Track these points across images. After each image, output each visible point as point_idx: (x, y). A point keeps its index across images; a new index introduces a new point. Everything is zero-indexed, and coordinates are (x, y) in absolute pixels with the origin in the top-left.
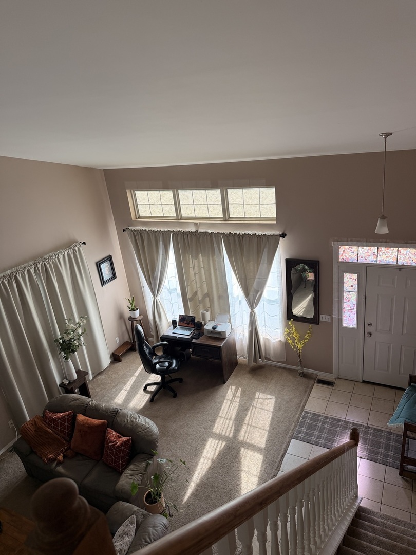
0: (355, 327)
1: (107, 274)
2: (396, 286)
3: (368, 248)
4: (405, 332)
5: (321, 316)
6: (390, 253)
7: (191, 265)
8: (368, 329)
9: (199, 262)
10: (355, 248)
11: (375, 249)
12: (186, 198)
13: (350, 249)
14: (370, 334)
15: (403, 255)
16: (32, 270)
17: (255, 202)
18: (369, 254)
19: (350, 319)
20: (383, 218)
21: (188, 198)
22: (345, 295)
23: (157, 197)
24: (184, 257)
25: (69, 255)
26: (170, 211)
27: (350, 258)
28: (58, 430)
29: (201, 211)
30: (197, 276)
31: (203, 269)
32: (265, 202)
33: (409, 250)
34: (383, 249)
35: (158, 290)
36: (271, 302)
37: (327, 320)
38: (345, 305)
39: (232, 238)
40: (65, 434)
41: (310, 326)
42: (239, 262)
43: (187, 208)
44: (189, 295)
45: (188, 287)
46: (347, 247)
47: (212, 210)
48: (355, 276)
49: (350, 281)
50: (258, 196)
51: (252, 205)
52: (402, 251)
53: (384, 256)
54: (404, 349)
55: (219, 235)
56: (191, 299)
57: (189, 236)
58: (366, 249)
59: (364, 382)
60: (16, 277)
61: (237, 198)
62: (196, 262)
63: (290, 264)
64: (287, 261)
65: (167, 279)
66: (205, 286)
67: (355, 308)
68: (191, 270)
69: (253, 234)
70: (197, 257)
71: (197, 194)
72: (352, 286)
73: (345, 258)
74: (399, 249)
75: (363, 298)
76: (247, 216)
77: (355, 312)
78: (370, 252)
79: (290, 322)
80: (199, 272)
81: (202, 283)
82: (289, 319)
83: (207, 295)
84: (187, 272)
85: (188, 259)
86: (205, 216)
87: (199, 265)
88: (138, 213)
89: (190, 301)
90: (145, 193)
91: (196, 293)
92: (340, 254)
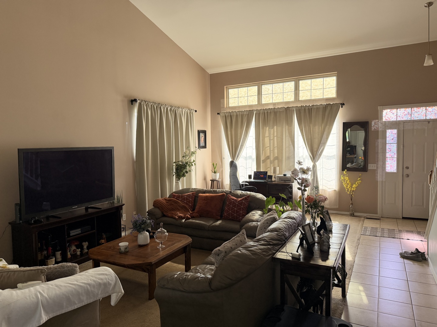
0: (395, 171)
1: (202, 144)
2: (426, 135)
3: (404, 109)
5: (369, 165)
6: (420, 112)
7: (267, 134)
8: (406, 172)
9: (274, 130)
10: (394, 111)
11: (409, 110)
12: (267, 90)
13: (391, 111)
14: (408, 176)
15: (430, 112)
16: (169, 109)
17: (320, 88)
18: (405, 114)
19: (391, 166)
20: (429, 54)
21: (269, 89)
22: (388, 147)
23: (245, 92)
24: (263, 128)
25: (187, 113)
26: (253, 101)
27: (391, 118)
28: (184, 203)
29: (277, 98)
30: (272, 141)
31: (275, 138)
32: (328, 87)
33: (434, 108)
34: (415, 109)
35: (237, 157)
36: (329, 158)
37: (374, 168)
38: (388, 155)
39: (303, 110)
40: (189, 206)
41: (360, 174)
42: (307, 127)
43: (267, 97)
44: (262, 158)
45: (262, 151)
46: (389, 110)
47: (286, 96)
48: (395, 131)
49: (391, 135)
50: (322, 83)
51: (317, 90)
52: (430, 109)
53: (416, 114)
55: (293, 108)
56: (264, 161)
57: (269, 112)
58: (403, 110)
59: (404, 218)
60: (160, 108)
61: (306, 86)
62: (272, 130)
63: (346, 126)
64: (344, 124)
65: (245, 149)
66: (276, 151)
67: (396, 156)
68: (267, 140)
69: (320, 105)
70: (273, 128)
71: (276, 86)
72: (393, 139)
73: (387, 118)
74: (427, 108)
75: (402, 147)
76: (313, 98)
77: (395, 159)
78: (406, 112)
79: (344, 172)
80: (273, 139)
81: (274, 148)
82: (343, 170)
83: (277, 158)
84: (263, 140)
85: (265, 130)
86: (280, 101)
87: (274, 134)
88: (229, 104)
89: (263, 163)
90: (236, 90)
91: (268, 158)
92: (384, 116)
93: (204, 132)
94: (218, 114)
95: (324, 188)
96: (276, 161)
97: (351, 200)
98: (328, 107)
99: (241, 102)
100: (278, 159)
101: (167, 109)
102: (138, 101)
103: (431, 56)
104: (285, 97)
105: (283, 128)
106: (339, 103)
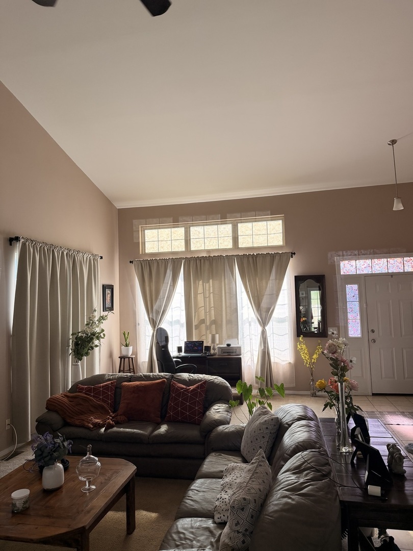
0: (360, 336)
1: (108, 304)
2: (390, 292)
3: (363, 260)
4: (403, 333)
5: (329, 328)
6: (381, 265)
7: (200, 290)
8: (372, 336)
9: (209, 284)
10: (353, 262)
11: (369, 261)
13: (350, 263)
14: (374, 341)
15: (392, 264)
16: (65, 253)
17: (264, 233)
18: (365, 266)
19: (355, 329)
20: (398, 198)
21: (199, 232)
22: (348, 305)
23: (168, 234)
24: (195, 283)
25: (90, 260)
26: (179, 246)
27: (349, 271)
29: (211, 243)
30: (207, 299)
31: (212, 295)
32: (272, 232)
33: (396, 259)
34: (376, 260)
36: (281, 321)
38: (349, 316)
39: (246, 259)
41: (319, 340)
42: (252, 282)
43: (197, 242)
44: (195, 322)
45: (195, 313)
46: (347, 262)
48: (355, 287)
49: (352, 291)
50: (266, 228)
51: (260, 236)
52: (391, 261)
53: (377, 267)
54: (405, 351)
55: (233, 257)
56: (197, 327)
57: (202, 261)
58: (362, 262)
59: (374, 395)
60: (53, 251)
61: (247, 230)
62: (207, 285)
63: (298, 280)
64: (296, 277)
65: (170, 310)
66: (213, 312)
67: (359, 317)
68: (200, 298)
69: (267, 253)
70: (208, 282)
71: (209, 229)
72: (354, 296)
73: (345, 271)
74: (388, 259)
75: (365, 306)
76: (255, 245)
77: (359, 321)
78: (366, 264)
79: (300, 338)
80: (209, 297)
81: (210, 308)
82: (298, 336)
83: (214, 322)
84: (196, 298)
85: (197, 284)
86: (215, 248)
87: (209, 290)
88: (145, 250)
89: (196, 329)
90: (155, 231)
91: (203, 321)
92: (341, 268)
93: (111, 287)
94: (131, 262)
95: (277, 360)
96: (214, 326)
97: (312, 374)
98: (277, 257)
99: (163, 247)
100: (216, 323)
101: (63, 253)
102: (22, 240)
103: (400, 200)
104: (221, 243)
105: (222, 282)
106: (289, 253)
